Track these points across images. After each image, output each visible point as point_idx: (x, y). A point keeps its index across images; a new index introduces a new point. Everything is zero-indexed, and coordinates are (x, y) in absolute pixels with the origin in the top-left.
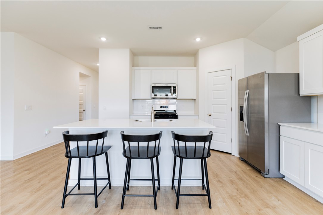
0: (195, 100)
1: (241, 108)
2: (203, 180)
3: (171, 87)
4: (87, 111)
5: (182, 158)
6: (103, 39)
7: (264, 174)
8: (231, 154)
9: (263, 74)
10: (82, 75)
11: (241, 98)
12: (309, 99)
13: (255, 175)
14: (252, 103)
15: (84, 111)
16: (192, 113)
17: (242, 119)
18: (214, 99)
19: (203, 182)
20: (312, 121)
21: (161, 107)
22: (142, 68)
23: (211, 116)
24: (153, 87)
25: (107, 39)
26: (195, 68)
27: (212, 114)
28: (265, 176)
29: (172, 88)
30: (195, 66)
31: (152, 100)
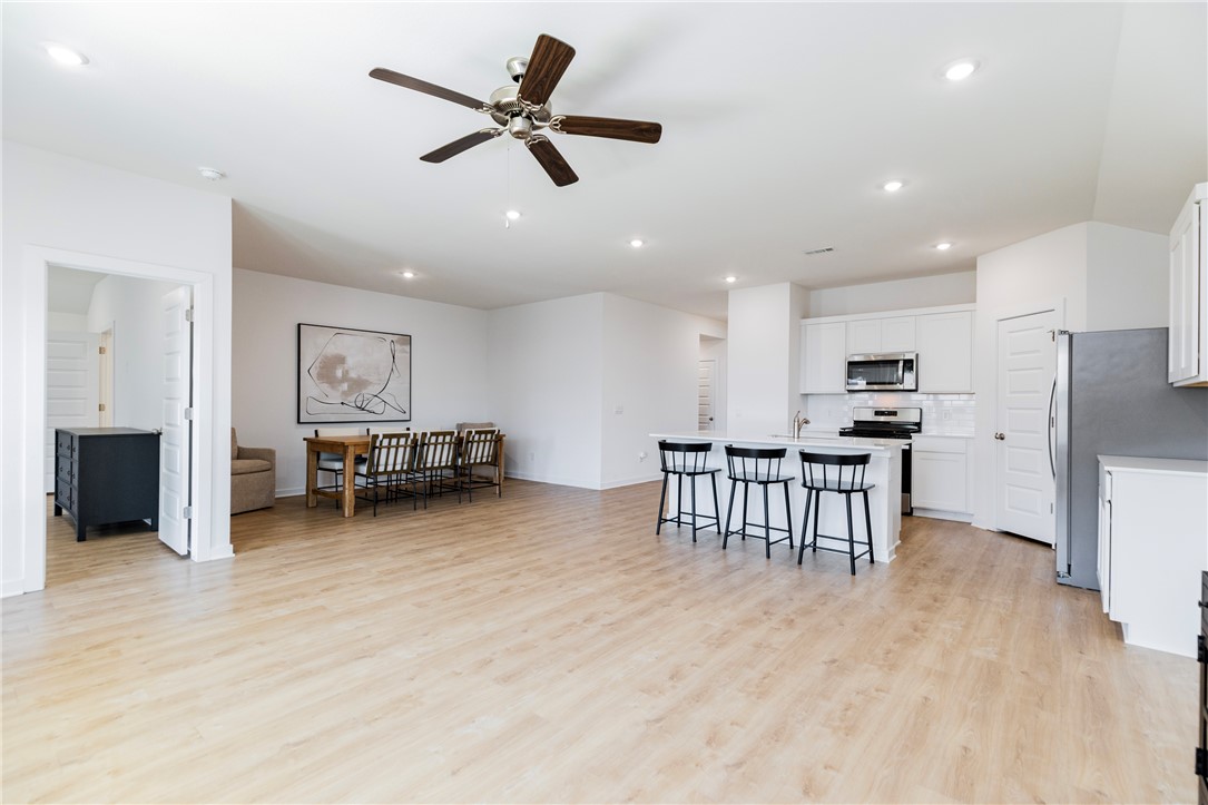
3: (897, 362)
4: (716, 419)
6: (731, 279)
7: (1058, 575)
8: (1049, 546)
10: (704, 339)
15: (711, 419)
18: (1012, 392)
21: (877, 413)
22: (823, 320)
23: (1002, 439)
24: (850, 363)
27: (1006, 434)
28: (1060, 581)
29: (901, 363)
31: (847, 397)
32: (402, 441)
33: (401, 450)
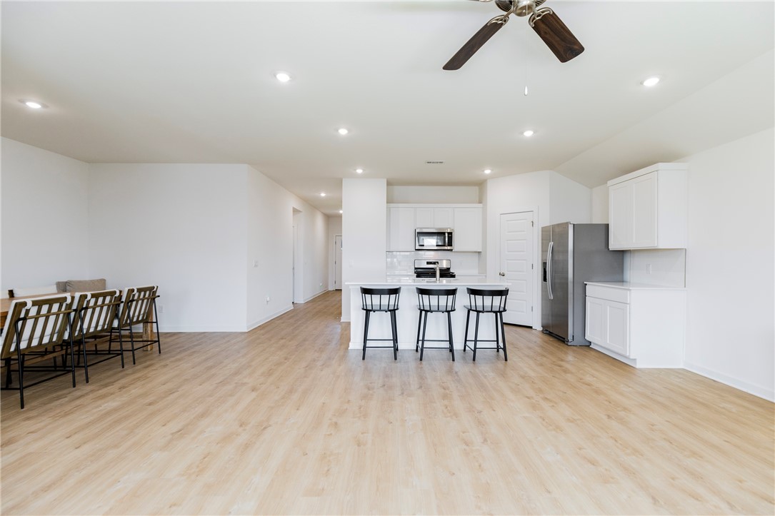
0: (479, 252)
1: (544, 264)
2: (497, 341)
3: (444, 233)
5: (478, 312)
7: (568, 341)
8: (531, 327)
9: (567, 224)
11: (544, 251)
12: (622, 253)
13: (557, 344)
14: (556, 258)
16: (475, 272)
17: (545, 279)
18: (509, 252)
19: (498, 343)
20: (625, 279)
21: (428, 263)
22: (400, 205)
23: (504, 275)
24: (418, 233)
25: (364, 170)
26: (481, 205)
27: (506, 273)
28: (569, 344)
29: (447, 235)
30: (480, 202)
31: (415, 253)
32: (55, 307)
33: (52, 318)
